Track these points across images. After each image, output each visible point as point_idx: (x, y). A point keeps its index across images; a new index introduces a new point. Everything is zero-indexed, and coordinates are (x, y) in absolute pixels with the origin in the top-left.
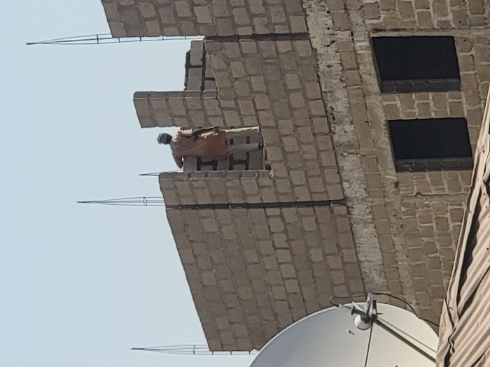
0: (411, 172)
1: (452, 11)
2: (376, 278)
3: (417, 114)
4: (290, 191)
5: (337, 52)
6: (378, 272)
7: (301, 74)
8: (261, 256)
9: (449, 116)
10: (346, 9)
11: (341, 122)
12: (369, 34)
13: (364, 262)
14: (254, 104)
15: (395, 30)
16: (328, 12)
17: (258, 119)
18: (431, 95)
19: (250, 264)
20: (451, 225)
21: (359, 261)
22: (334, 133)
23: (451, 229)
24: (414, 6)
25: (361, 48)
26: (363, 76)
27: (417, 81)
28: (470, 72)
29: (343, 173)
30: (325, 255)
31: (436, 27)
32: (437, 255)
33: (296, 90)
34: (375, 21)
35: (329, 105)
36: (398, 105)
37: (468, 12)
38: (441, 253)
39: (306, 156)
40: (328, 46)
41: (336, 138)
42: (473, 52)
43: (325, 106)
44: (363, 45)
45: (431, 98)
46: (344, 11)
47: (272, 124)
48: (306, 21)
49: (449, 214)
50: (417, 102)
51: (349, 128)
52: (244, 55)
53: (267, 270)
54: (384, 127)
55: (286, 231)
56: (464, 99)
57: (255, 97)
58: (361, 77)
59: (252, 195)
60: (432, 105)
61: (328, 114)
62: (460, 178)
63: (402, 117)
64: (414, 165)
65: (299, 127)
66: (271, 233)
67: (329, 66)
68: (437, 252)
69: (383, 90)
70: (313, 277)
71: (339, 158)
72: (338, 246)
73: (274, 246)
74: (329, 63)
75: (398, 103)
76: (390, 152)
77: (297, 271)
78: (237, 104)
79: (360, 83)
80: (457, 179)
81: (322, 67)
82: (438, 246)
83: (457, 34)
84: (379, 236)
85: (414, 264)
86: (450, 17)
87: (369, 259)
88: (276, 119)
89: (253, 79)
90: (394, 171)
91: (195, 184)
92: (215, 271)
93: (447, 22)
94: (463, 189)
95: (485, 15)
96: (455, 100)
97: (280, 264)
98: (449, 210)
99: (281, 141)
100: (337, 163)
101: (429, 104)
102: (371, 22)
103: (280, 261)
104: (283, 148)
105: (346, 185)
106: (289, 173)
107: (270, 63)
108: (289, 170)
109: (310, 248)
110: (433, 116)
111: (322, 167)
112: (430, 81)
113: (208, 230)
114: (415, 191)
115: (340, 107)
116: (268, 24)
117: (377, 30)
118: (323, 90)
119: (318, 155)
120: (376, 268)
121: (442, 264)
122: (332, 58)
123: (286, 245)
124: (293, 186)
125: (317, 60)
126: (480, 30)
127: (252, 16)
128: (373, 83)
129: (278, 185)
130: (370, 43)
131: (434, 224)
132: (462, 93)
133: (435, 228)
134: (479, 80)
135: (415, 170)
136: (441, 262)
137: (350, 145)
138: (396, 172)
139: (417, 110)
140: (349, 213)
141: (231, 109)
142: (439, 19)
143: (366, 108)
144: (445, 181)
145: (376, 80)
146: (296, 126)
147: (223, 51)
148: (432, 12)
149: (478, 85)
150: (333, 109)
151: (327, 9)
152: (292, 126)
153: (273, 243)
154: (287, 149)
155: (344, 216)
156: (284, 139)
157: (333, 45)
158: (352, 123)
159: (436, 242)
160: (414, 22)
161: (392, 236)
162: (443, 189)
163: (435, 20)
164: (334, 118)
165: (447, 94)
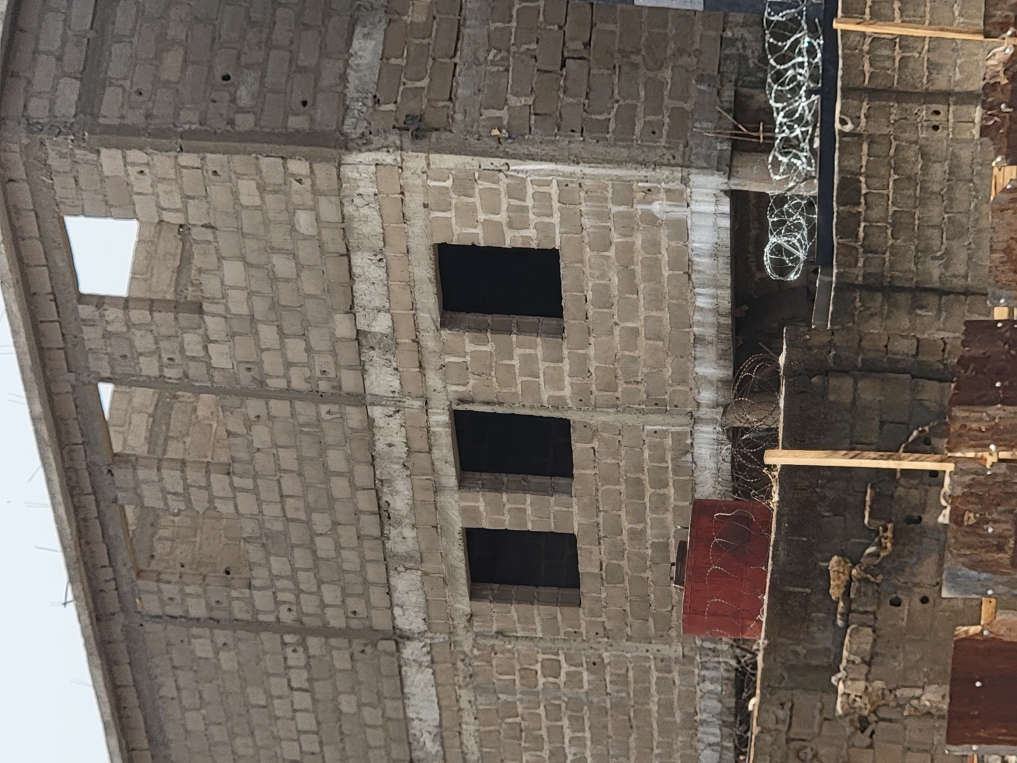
0: (491, 602)
1: (572, 384)
2: (429, 744)
3: (507, 522)
4: (318, 611)
5: (402, 426)
6: (432, 737)
7: (349, 451)
8: (270, 697)
9: (553, 529)
10: (421, 366)
11: (400, 524)
12: (451, 404)
13: (413, 719)
14: (280, 487)
15: (488, 403)
16: (396, 369)
17: (283, 509)
18: (529, 497)
19: (254, 706)
20: (541, 680)
21: (406, 717)
22: (388, 538)
23: (540, 686)
24: (517, 371)
25: (438, 424)
26: (436, 463)
27: (512, 477)
28: (587, 472)
29: (396, 595)
30: (360, 705)
31: (546, 405)
32: (518, 720)
33: (340, 474)
34: (461, 389)
35: (385, 499)
36: (482, 508)
37: (594, 388)
38: (523, 719)
39: (346, 566)
40: (391, 416)
41: (389, 545)
42: (595, 444)
43: (379, 499)
44: (440, 419)
45: (529, 502)
46: (418, 370)
47: (302, 516)
48: (364, 379)
49: (539, 665)
50: (508, 506)
51: (409, 533)
52: (271, 418)
53: (278, 718)
54: (458, 537)
55: (308, 666)
56: (575, 509)
57: (281, 477)
58: (433, 464)
59: (265, 612)
60: (529, 512)
61: (382, 511)
62: (559, 617)
63: (486, 525)
64: (496, 592)
65: (339, 524)
66: (288, 668)
67: (390, 445)
68: (517, 716)
69: (462, 484)
70: (341, 733)
71: (392, 572)
72: (379, 694)
73: (289, 685)
74: (390, 440)
75: (481, 505)
76: (463, 572)
77: (318, 723)
78: (256, 486)
79: (430, 471)
80: (556, 617)
81: (380, 445)
82: (520, 710)
83: (573, 416)
84: (437, 685)
85: (482, 729)
86: (567, 392)
87: (421, 716)
88: (309, 510)
89: (282, 453)
90: (468, 599)
91: (188, 590)
92: (203, 712)
93: (562, 398)
94: (562, 631)
95: (616, 394)
96: (564, 509)
97: (295, 711)
98: (540, 659)
99: (312, 541)
100: (388, 579)
101: (525, 510)
102: (454, 388)
103: (295, 707)
104: (314, 552)
105: (397, 611)
106: (319, 588)
107: (307, 433)
108: (320, 582)
109: (339, 693)
110: (530, 527)
111: (366, 582)
112: (530, 477)
113: (199, 654)
114: (495, 628)
115: (399, 503)
116: (310, 378)
117: (462, 401)
118: (378, 476)
119: (363, 567)
120: (430, 729)
121: (524, 734)
122: (394, 434)
123: (306, 685)
124: (323, 606)
125: (374, 435)
126: (608, 414)
127: (289, 365)
128: (449, 474)
129: (303, 602)
130: (450, 419)
131: (517, 678)
132: (574, 499)
133: (517, 682)
134: (600, 484)
135: (497, 599)
136: (521, 731)
137: (409, 557)
138: (471, 600)
139: (507, 518)
140: (398, 650)
141: (247, 491)
142: (551, 393)
143: (436, 508)
144: (537, 619)
145: (454, 469)
146: (336, 524)
147: (243, 410)
148: (542, 383)
149: (597, 490)
150: (389, 504)
151: (394, 365)
152: (329, 523)
153: (289, 681)
154: (320, 554)
155: (392, 655)
156: (318, 540)
157: (398, 416)
158: (414, 526)
159: (518, 703)
160: (515, 394)
161: (457, 687)
162: (535, 630)
163: (546, 395)
164: (389, 518)
165: (552, 499)
